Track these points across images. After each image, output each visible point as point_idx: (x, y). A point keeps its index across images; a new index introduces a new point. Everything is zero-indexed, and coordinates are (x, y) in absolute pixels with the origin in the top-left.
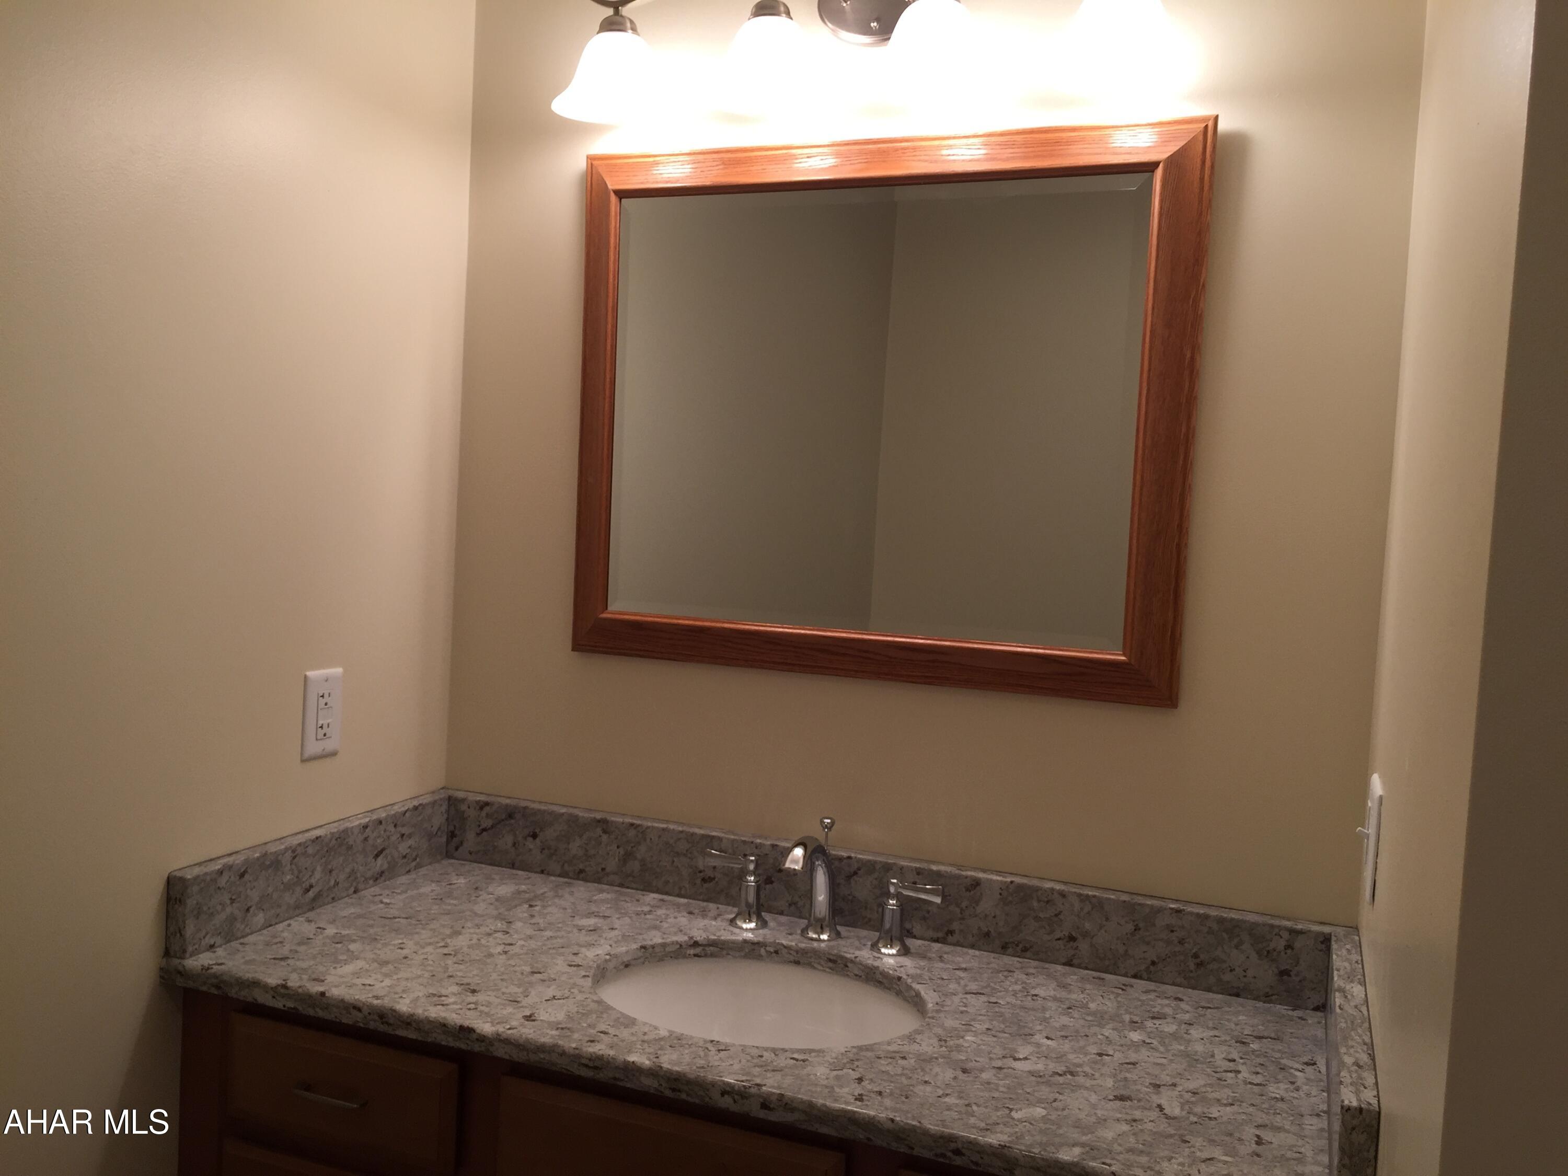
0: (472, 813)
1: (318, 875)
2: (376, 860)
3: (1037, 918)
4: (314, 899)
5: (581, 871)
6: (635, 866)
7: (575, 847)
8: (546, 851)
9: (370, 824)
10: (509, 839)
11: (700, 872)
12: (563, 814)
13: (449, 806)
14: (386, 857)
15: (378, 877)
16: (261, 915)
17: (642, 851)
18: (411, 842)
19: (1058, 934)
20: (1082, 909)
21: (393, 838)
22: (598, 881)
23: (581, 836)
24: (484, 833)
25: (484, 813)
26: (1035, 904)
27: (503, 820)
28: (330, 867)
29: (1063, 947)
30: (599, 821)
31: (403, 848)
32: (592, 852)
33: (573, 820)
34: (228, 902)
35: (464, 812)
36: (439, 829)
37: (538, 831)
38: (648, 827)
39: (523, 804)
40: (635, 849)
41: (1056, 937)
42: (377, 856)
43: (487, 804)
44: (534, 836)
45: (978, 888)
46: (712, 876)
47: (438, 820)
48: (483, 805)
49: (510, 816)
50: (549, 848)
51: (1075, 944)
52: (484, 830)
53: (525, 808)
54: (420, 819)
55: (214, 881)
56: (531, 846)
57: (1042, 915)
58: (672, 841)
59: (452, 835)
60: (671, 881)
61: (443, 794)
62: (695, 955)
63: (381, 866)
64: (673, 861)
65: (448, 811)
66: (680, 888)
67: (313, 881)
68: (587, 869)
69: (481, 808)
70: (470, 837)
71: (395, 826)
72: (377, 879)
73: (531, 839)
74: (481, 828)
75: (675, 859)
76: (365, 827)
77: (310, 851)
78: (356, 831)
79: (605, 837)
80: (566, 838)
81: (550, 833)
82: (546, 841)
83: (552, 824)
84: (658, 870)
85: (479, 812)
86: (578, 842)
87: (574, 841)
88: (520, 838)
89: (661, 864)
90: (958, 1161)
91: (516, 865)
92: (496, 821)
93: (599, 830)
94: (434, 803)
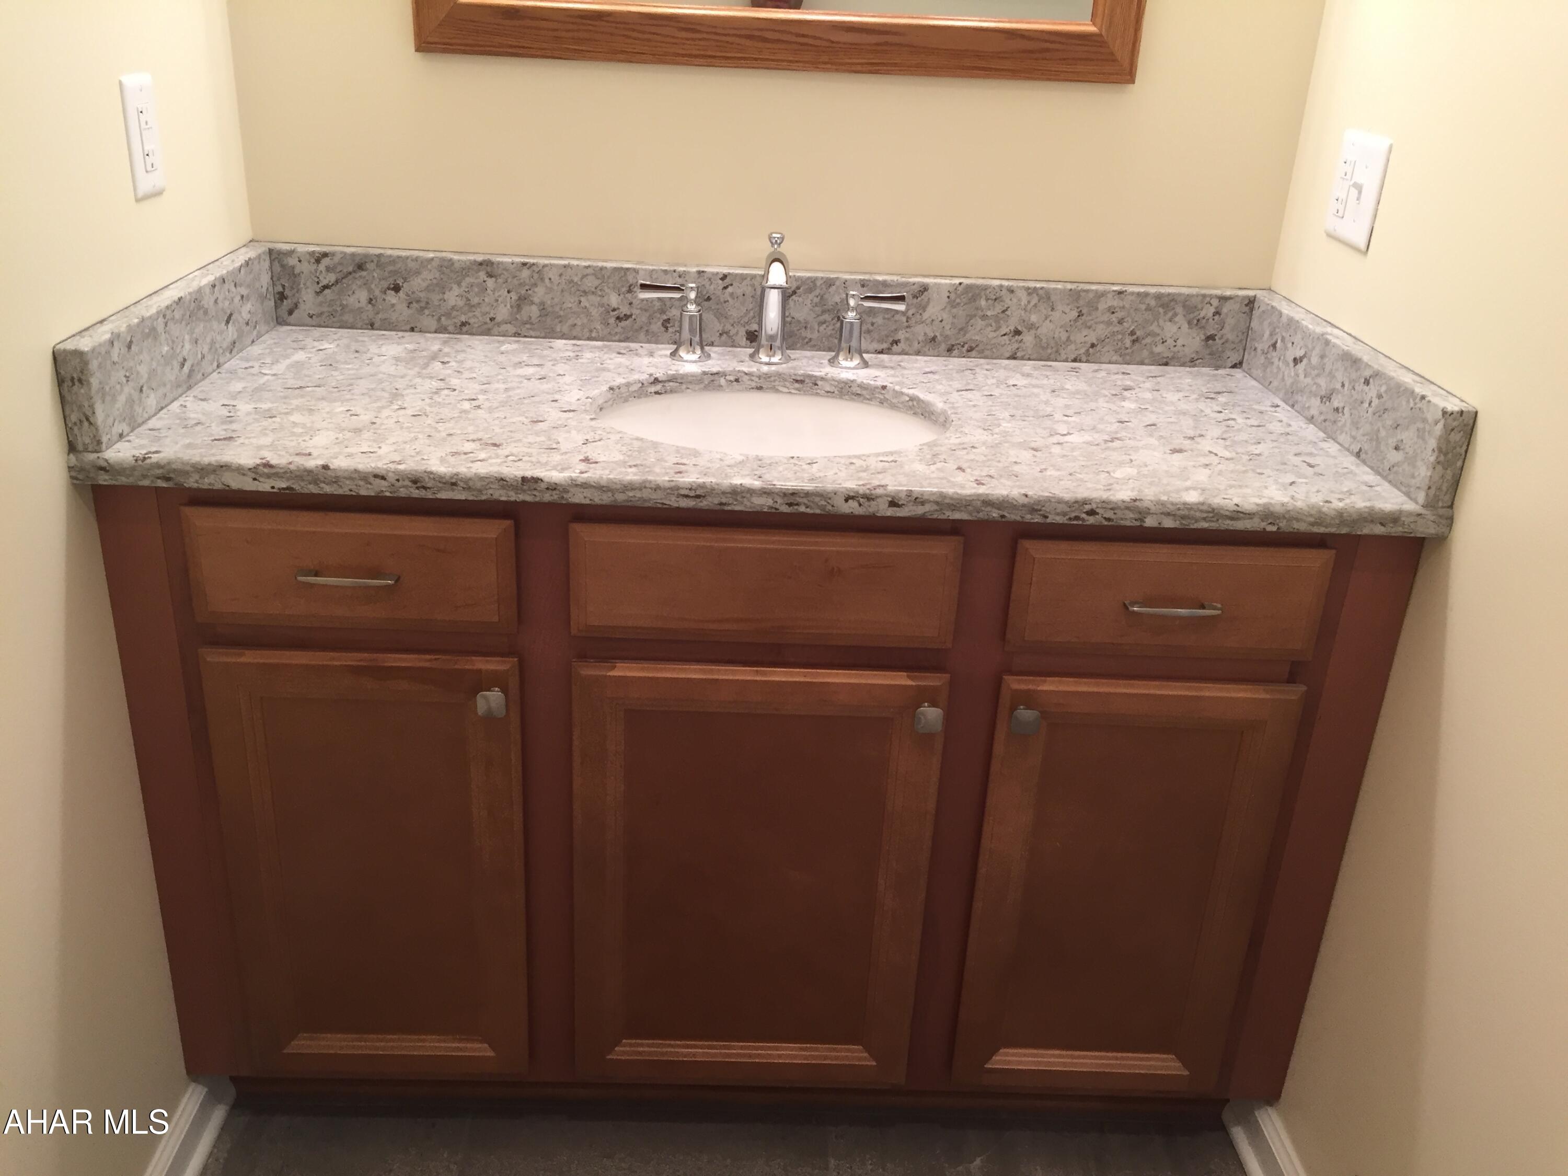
0: (306, 268)
1: (187, 346)
2: (227, 328)
3: (984, 317)
4: (190, 376)
5: (464, 324)
6: (533, 311)
7: (453, 297)
8: (415, 305)
9: (216, 283)
10: (363, 294)
11: (614, 310)
12: (432, 259)
13: (272, 261)
14: (234, 323)
15: (232, 348)
16: (152, 396)
17: (539, 293)
18: (249, 305)
19: (1004, 330)
20: (1029, 302)
21: (236, 300)
22: (488, 332)
23: (459, 284)
24: (327, 291)
25: (322, 267)
26: (983, 303)
27: (350, 273)
28: (195, 335)
29: (1008, 342)
30: (481, 264)
31: (245, 312)
32: (476, 300)
33: (446, 266)
34: (124, 380)
35: (293, 267)
36: (268, 290)
37: (400, 282)
38: (545, 266)
40: (529, 292)
41: (1002, 333)
42: (227, 322)
43: (325, 255)
44: (397, 289)
45: (926, 293)
46: (628, 313)
47: (265, 279)
48: (319, 258)
49: (360, 267)
50: (418, 301)
51: (1020, 338)
52: (326, 287)
53: (380, 256)
54: (252, 277)
55: (108, 353)
56: (394, 301)
57: (989, 313)
58: (576, 279)
59: (282, 297)
60: (579, 323)
61: (262, 249)
62: (657, 393)
63: (232, 334)
64: (580, 302)
65: (272, 268)
66: (591, 331)
67: (185, 353)
68: (472, 321)
69: (318, 261)
70: (308, 300)
71: (235, 286)
72: (231, 352)
73: (392, 293)
74: (321, 285)
75: (582, 299)
76: (213, 286)
77: (176, 315)
78: (207, 292)
79: (490, 283)
80: (441, 287)
81: (417, 284)
82: (413, 293)
83: (418, 273)
84: (562, 313)
85: (315, 266)
86: (456, 290)
87: (451, 289)
88: (377, 292)
89: (565, 306)
90: (1091, 520)
91: (376, 325)
92: (339, 276)
93: (482, 275)
94: (260, 258)
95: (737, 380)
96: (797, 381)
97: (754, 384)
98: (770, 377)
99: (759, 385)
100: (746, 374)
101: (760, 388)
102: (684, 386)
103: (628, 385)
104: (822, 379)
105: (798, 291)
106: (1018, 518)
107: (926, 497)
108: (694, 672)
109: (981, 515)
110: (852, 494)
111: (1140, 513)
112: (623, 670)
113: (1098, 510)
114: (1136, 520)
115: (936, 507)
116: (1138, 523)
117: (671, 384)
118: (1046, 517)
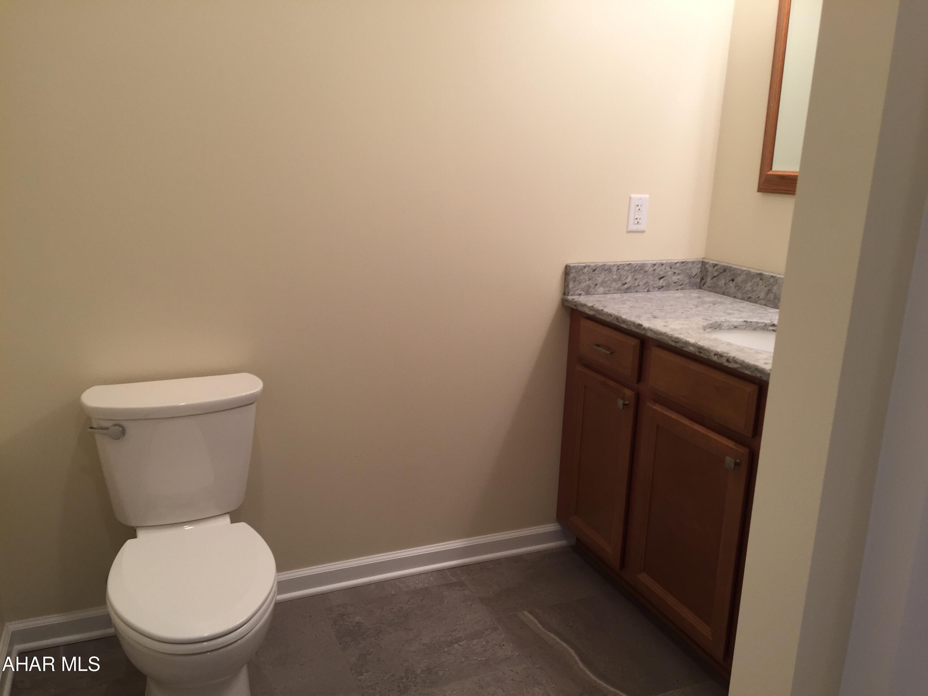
0: (710, 269)
1: (629, 279)
2: (659, 280)
4: (627, 289)
5: (750, 298)
6: (771, 296)
7: (748, 286)
8: (737, 288)
9: (657, 264)
10: (723, 281)
12: (745, 271)
13: (702, 265)
14: (665, 280)
15: (660, 288)
16: (602, 288)
17: (775, 289)
18: (679, 277)
21: (670, 273)
22: (756, 302)
23: (751, 281)
25: (715, 269)
27: (721, 273)
28: (636, 277)
30: (759, 274)
31: (675, 278)
32: (755, 289)
33: (748, 273)
34: (588, 280)
35: (707, 268)
36: (696, 275)
37: (734, 278)
38: (779, 278)
39: (730, 265)
40: (772, 288)
42: (660, 278)
43: (716, 265)
44: (733, 280)
47: (695, 271)
49: (725, 271)
50: (738, 286)
52: (714, 277)
53: (731, 267)
54: (685, 268)
55: (582, 269)
56: (731, 285)
59: (702, 279)
61: (702, 260)
63: (663, 283)
65: (701, 268)
67: (627, 281)
68: (752, 297)
69: (714, 267)
70: (709, 280)
71: (671, 268)
73: (731, 282)
76: (655, 265)
77: (626, 268)
78: (649, 266)
79: (760, 282)
80: (745, 281)
81: (739, 279)
82: (737, 283)
83: (740, 275)
85: (713, 269)
86: (750, 284)
87: (748, 283)
88: (727, 281)
91: (725, 294)
92: (719, 273)
93: (758, 279)
94: (694, 262)
107: (738, 361)
110: (717, 353)
115: (740, 366)
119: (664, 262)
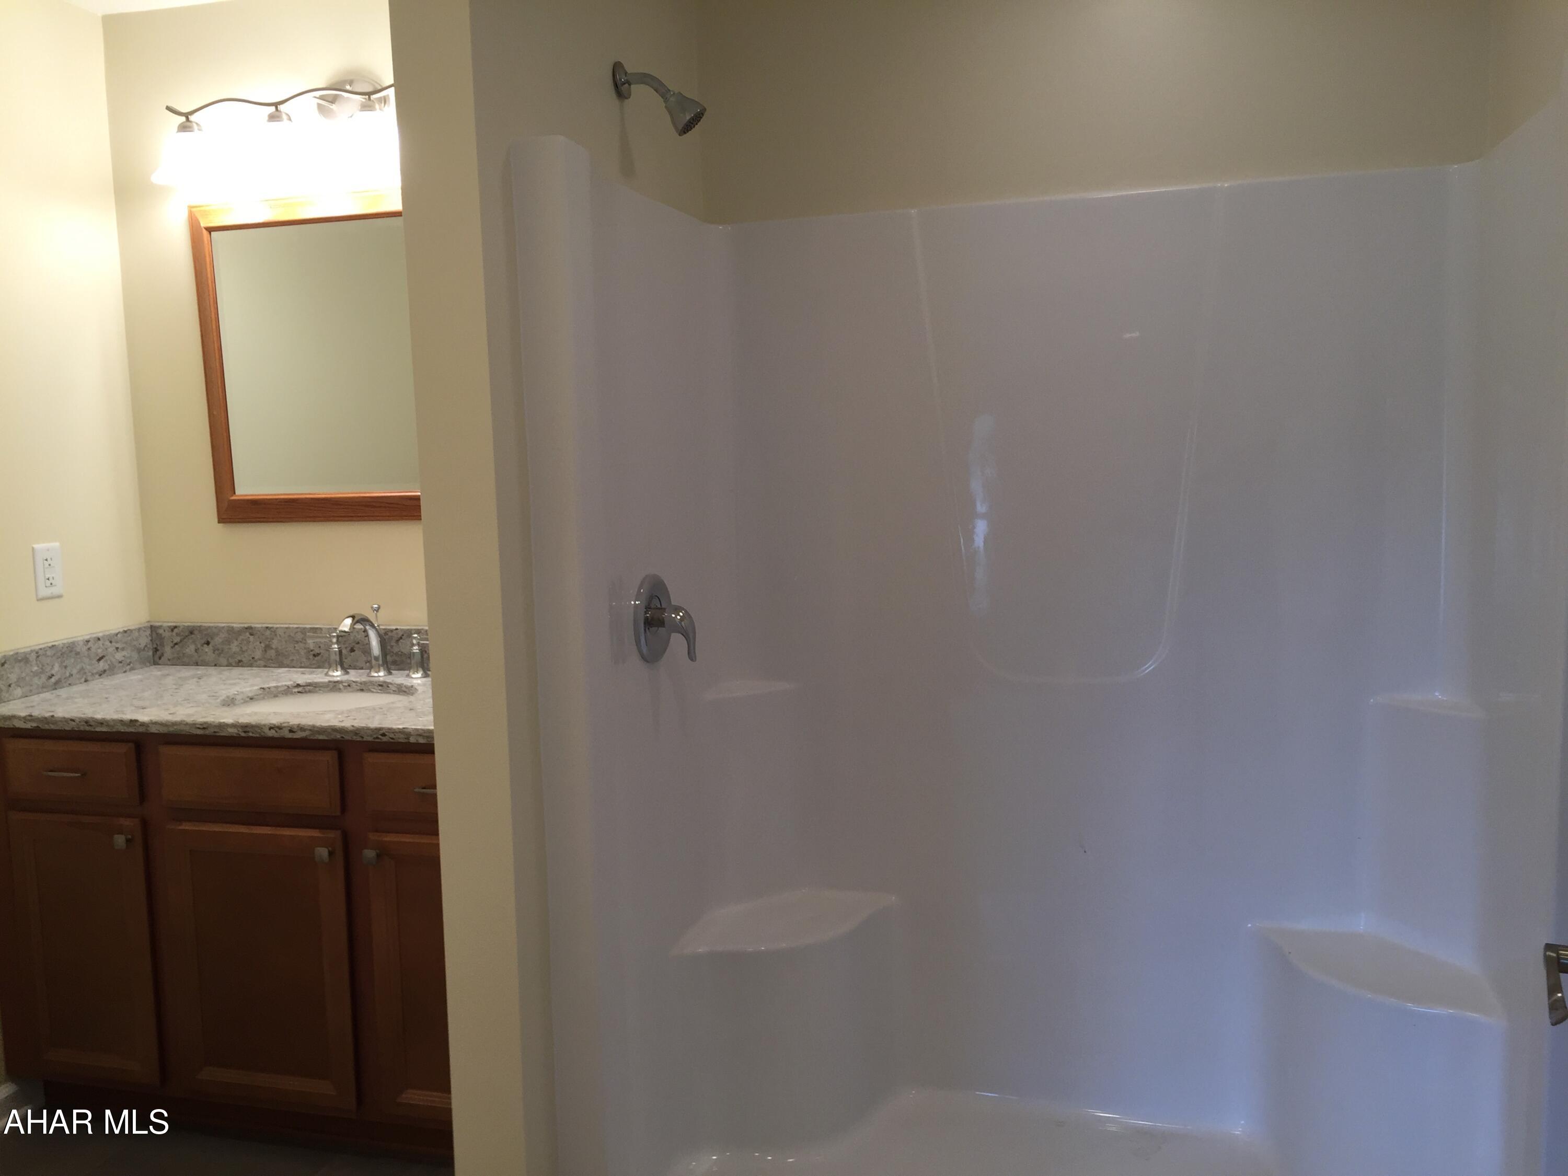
0: (167, 634)
1: (56, 668)
2: (99, 663)
4: (56, 684)
5: (240, 661)
6: (272, 653)
7: (234, 647)
8: (217, 652)
9: (91, 640)
10: (192, 647)
11: (312, 651)
12: (224, 627)
13: (152, 632)
14: (106, 661)
15: (102, 673)
16: (20, 690)
17: (275, 643)
18: (124, 653)
21: (110, 650)
22: (251, 666)
23: (237, 639)
24: (176, 646)
25: (174, 633)
27: (186, 636)
28: (65, 664)
30: (246, 628)
31: (119, 656)
32: (245, 648)
33: (231, 630)
35: (161, 634)
36: (146, 646)
37: (209, 640)
38: (277, 628)
39: (199, 624)
40: (271, 643)
42: (99, 660)
43: (175, 627)
44: (208, 643)
46: (319, 652)
47: (144, 641)
48: (173, 629)
49: (191, 633)
50: (218, 650)
52: (176, 644)
53: (200, 626)
54: (129, 638)
56: (207, 650)
58: (292, 634)
59: (156, 650)
60: (295, 659)
61: (149, 625)
62: (299, 692)
63: (104, 666)
64: (295, 647)
65: (151, 635)
66: (301, 663)
67: (53, 672)
68: (243, 659)
70: (168, 651)
71: (111, 642)
72: (100, 675)
73: (206, 646)
74: (174, 643)
75: (296, 645)
76: (88, 641)
77: (49, 653)
78: (81, 644)
79: (251, 638)
80: (228, 642)
81: (218, 640)
82: (216, 645)
83: (218, 635)
84: (286, 653)
85: (171, 633)
86: (236, 643)
87: (233, 643)
88: (199, 646)
89: (287, 650)
90: (385, 739)
91: (199, 664)
92: (182, 637)
93: (248, 634)
94: (139, 629)
95: (349, 686)
96: (380, 685)
97: (358, 688)
98: (367, 683)
99: (361, 688)
100: (354, 682)
101: (362, 690)
102: (317, 689)
103: (277, 687)
104: (391, 684)
105: (403, 637)
106: (350, 739)
107: (306, 728)
108: (217, 828)
109: (332, 737)
110: (272, 726)
111: (407, 735)
112: (186, 826)
113: (386, 733)
114: (406, 738)
115: (309, 733)
116: (406, 741)
117: (309, 687)
118: (363, 738)
119: (100, 635)
